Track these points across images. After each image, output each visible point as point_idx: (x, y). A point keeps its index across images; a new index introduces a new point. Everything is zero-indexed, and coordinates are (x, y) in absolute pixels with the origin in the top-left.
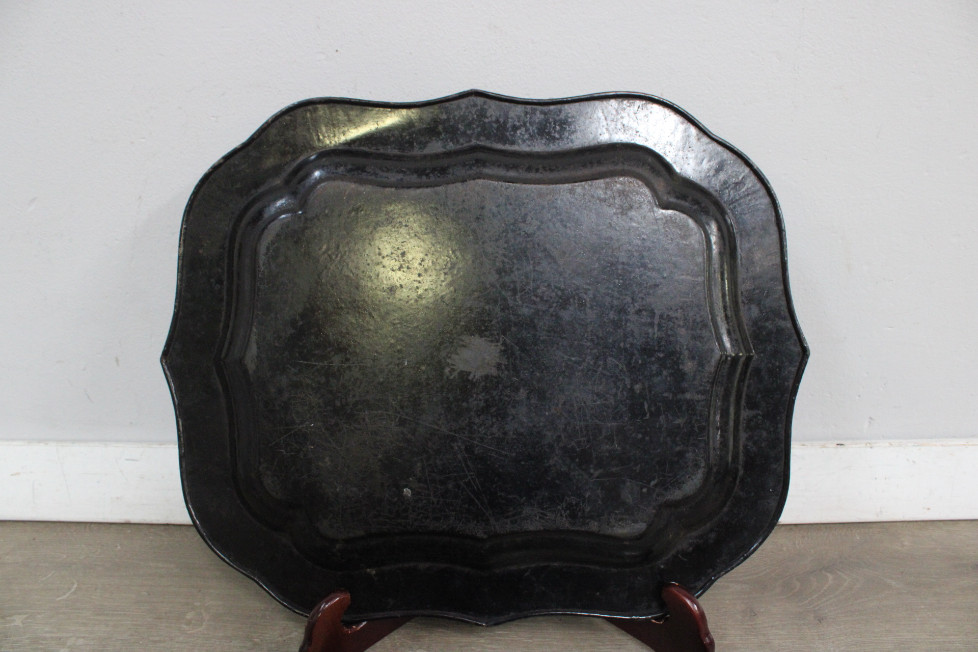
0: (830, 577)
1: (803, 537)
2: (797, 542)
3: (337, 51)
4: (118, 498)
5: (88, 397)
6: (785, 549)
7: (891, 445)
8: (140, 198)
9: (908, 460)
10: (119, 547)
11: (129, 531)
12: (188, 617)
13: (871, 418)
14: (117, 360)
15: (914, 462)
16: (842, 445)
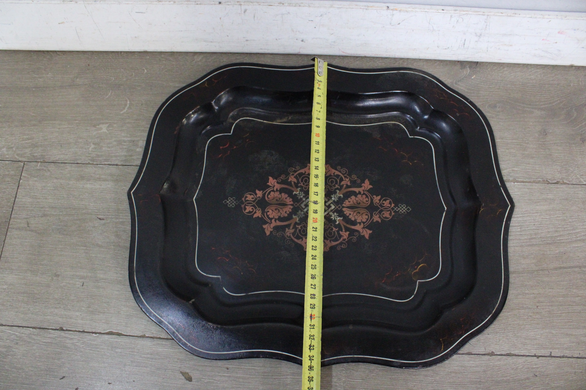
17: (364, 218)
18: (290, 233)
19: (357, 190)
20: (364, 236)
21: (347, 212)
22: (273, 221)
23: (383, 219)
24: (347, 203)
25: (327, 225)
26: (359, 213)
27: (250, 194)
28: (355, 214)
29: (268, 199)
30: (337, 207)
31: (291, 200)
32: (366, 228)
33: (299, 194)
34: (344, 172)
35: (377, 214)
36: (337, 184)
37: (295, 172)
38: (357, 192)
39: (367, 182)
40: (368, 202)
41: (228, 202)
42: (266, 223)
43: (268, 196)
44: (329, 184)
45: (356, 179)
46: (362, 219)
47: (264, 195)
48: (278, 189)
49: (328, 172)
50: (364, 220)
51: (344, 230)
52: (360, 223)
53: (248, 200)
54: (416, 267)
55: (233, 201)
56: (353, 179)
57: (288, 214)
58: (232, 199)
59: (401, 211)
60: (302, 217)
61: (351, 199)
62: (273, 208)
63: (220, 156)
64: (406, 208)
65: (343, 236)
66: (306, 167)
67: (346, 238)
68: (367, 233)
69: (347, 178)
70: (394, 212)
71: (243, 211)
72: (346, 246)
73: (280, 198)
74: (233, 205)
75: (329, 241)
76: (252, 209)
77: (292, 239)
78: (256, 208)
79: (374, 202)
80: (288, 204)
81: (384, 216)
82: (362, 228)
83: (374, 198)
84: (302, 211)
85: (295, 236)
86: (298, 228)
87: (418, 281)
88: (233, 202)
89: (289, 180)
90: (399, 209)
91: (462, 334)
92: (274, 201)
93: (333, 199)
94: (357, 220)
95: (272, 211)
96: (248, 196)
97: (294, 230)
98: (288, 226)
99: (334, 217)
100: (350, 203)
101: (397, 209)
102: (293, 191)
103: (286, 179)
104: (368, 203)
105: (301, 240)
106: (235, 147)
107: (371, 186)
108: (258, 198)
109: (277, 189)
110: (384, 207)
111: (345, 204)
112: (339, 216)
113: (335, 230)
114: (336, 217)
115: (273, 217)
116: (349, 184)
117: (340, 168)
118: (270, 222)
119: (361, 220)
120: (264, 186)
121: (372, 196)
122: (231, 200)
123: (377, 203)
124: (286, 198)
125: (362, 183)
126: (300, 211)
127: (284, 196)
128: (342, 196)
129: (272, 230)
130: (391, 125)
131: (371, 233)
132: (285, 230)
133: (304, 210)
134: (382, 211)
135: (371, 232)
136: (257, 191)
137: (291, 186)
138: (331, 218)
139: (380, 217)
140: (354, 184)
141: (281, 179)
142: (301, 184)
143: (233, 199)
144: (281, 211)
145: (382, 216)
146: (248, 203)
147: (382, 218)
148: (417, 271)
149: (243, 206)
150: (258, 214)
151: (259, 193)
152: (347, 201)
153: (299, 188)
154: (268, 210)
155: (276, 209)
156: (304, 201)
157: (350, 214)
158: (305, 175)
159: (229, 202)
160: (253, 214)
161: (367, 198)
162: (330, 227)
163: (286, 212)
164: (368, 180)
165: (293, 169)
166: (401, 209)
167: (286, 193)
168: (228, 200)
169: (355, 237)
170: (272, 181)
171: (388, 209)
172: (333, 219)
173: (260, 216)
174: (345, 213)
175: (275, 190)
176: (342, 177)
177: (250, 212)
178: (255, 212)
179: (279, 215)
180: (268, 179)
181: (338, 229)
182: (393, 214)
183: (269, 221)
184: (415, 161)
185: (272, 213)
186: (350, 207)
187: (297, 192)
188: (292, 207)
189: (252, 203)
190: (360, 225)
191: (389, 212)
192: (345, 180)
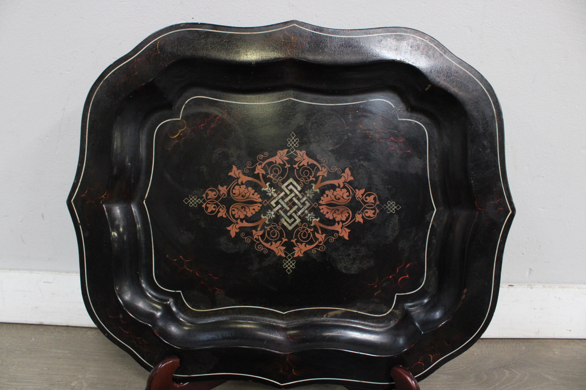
0: (507, 372)
1: (487, 347)
2: (483, 350)
3: (193, 18)
4: (36, 307)
5: (23, 240)
6: (475, 354)
7: (544, 287)
8: (64, 109)
9: (555, 297)
10: (33, 339)
11: (42, 330)
12: (73, 385)
13: (530, 269)
14: (43, 216)
15: (560, 298)
16: (512, 286)
17: (237, 190)
18: (322, 171)
19: (245, 224)
20: (238, 168)
21: (256, 197)
22: (342, 186)
23: (216, 189)
24: (257, 207)
25: (280, 181)
26: (243, 196)
27: (369, 217)
28: (248, 194)
29: (348, 211)
30: (268, 203)
31: (322, 211)
32: (235, 179)
33: (312, 219)
34: (259, 247)
35: (222, 195)
36: (268, 231)
37: (317, 246)
38: (244, 221)
39: (233, 234)
40: (233, 209)
41: (395, 207)
42: (350, 183)
43: (349, 216)
44: (278, 231)
45: (246, 238)
46: (240, 189)
47: (353, 217)
48: (337, 224)
49: (278, 246)
50: (237, 187)
51: (261, 175)
52: (242, 184)
53: (372, 209)
54: (182, 134)
55: (389, 209)
56: (249, 238)
57: (325, 194)
58: (391, 211)
59: (195, 199)
60: (309, 190)
61: (252, 213)
62: (342, 200)
63: (408, 265)
64: (189, 203)
65: (262, 168)
66: (305, 253)
67: (258, 166)
68: (235, 172)
69: (256, 239)
70: (203, 197)
71: (377, 197)
72: (258, 158)
73: (335, 212)
74: (389, 203)
75: (278, 163)
76: (366, 199)
77: (320, 163)
78: (363, 200)
79: (225, 210)
80: (325, 206)
81: (214, 193)
82: (240, 177)
83: (226, 215)
84: (309, 197)
85: (316, 167)
86: (313, 177)
87: (180, 119)
88: (389, 207)
89: (324, 235)
90: (197, 201)
91: (137, 59)
92: (341, 210)
93: (273, 213)
94: (245, 187)
95: (343, 197)
96: (372, 215)
97: (318, 175)
98: (324, 179)
99: (271, 190)
100: (253, 207)
101: (199, 201)
102: (319, 221)
103: (328, 236)
104: (233, 207)
105: (309, 163)
106: (390, 277)
107: (228, 228)
108: (360, 213)
109: (339, 224)
110: (214, 204)
111: (259, 207)
112: (265, 192)
113: (271, 176)
114: (269, 191)
115: (342, 190)
116: (254, 232)
117: (264, 251)
118: (345, 183)
119: (240, 187)
120: (353, 227)
121: (227, 216)
122: (391, 209)
123: (222, 209)
124: (327, 213)
125: (239, 232)
126: (311, 197)
127: (330, 216)
128: (262, 217)
129: (343, 174)
130: (201, 306)
131: (229, 172)
132: (327, 174)
133: (306, 198)
134: (217, 199)
135: (230, 174)
136: (361, 221)
137: (321, 228)
138: (274, 190)
139: (219, 191)
140: (248, 232)
141: (334, 237)
142: (311, 231)
143: (389, 211)
144: (333, 197)
145: (216, 192)
146: (372, 206)
147: (217, 191)
148: (180, 130)
149: (378, 203)
150: (359, 193)
151: (359, 218)
152: (257, 211)
153: (312, 225)
154: (348, 198)
155: (339, 199)
156: (307, 209)
157: (253, 194)
158: (305, 243)
159: (393, 207)
160: (365, 192)
161: (233, 214)
162: (277, 178)
163: (327, 196)
164: (231, 236)
165: (319, 250)
166: (195, 201)
167: (328, 219)
168: (395, 209)
169: (248, 167)
170: (345, 234)
171: (209, 201)
172: (272, 188)
173: (357, 190)
174: (259, 196)
175: (341, 223)
176: (263, 240)
177: (369, 195)
178: (363, 195)
179: (335, 192)
180: (349, 237)
181: (268, 177)
182: (204, 195)
183: (347, 185)
184: (176, 260)
185: (343, 194)
186: (253, 202)
187: (315, 221)
188: (321, 202)
189: (367, 206)
190: (242, 181)
191: (208, 198)
192: (258, 236)
